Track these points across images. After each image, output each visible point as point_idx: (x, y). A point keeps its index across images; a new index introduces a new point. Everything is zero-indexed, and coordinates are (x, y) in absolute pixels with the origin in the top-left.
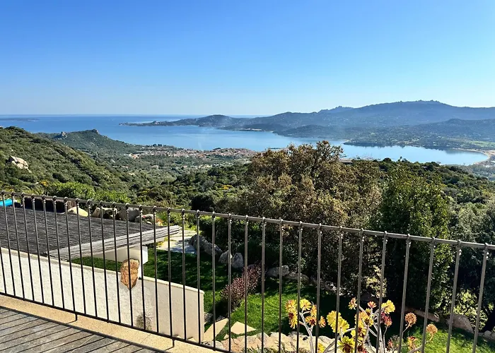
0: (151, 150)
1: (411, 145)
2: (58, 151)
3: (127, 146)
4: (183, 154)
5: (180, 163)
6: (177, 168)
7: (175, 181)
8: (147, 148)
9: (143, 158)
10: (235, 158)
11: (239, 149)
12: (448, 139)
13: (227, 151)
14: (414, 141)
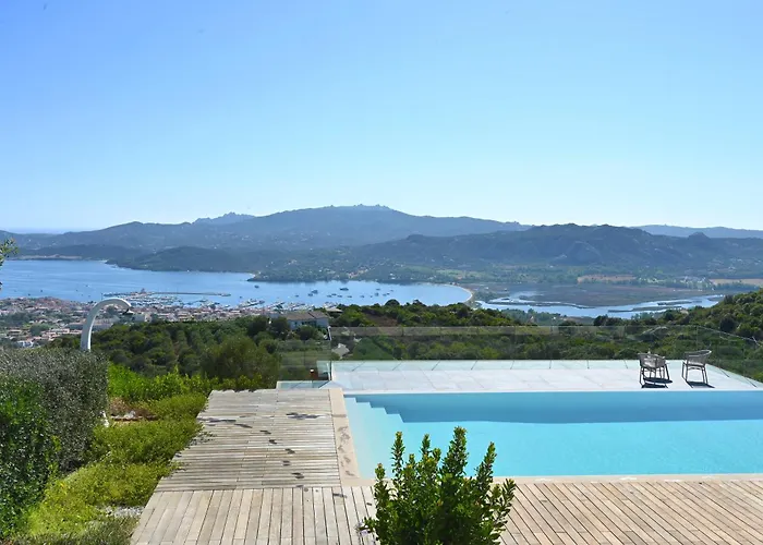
1: (359, 278)
10: (31, 317)
11: (38, 301)
12: (412, 268)
13: (9, 304)
14: (362, 272)
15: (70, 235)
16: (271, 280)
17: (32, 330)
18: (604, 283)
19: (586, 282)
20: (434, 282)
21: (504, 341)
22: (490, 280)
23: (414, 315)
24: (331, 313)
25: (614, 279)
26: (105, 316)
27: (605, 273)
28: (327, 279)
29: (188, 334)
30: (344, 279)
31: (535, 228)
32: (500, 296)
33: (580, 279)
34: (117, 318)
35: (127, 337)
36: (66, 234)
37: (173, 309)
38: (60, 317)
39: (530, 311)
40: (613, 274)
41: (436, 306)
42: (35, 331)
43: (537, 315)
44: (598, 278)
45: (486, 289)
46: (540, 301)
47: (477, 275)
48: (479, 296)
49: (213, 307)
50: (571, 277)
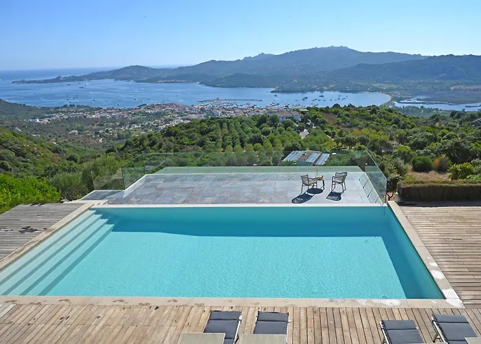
0: (62, 112)
1: (329, 90)
3: (30, 109)
4: (104, 115)
5: (103, 125)
6: (100, 132)
7: (124, 147)
8: (57, 110)
9: (56, 123)
10: (164, 114)
11: (167, 105)
12: (358, 83)
13: (154, 107)
14: (331, 86)
15: (181, 68)
16: (283, 92)
17: (165, 120)
18: (466, 90)
19: (455, 90)
20: (370, 91)
21: (394, 127)
22: (401, 90)
23: (347, 112)
24: (303, 113)
25: (472, 88)
26: (200, 113)
27: (467, 84)
28: (313, 90)
29: (228, 125)
30: (322, 91)
31: (430, 57)
32: (406, 98)
33: (452, 88)
34: (205, 114)
35: (199, 126)
36: (179, 68)
37: (233, 109)
38: (178, 113)
39: (422, 107)
40: (471, 84)
41: (361, 107)
42: (167, 121)
43: (425, 110)
44: (462, 87)
45: (398, 95)
46: (428, 101)
47: (394, 86)
48: (394, 99)
49: (253, 107)
50: (448, 87)
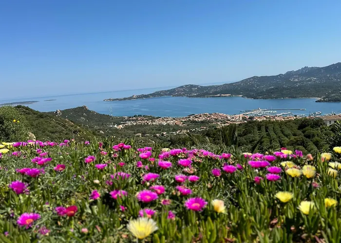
0: (133, 120)
2: (59, 124)
3: (112, 118)
4: (161, 122)
5: (160, 130)
6: (157, 135)
8: (129, 119)
9: (127, 128)
10: (209, 122)
11: (212, 115)
13: (201, 116)
